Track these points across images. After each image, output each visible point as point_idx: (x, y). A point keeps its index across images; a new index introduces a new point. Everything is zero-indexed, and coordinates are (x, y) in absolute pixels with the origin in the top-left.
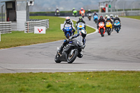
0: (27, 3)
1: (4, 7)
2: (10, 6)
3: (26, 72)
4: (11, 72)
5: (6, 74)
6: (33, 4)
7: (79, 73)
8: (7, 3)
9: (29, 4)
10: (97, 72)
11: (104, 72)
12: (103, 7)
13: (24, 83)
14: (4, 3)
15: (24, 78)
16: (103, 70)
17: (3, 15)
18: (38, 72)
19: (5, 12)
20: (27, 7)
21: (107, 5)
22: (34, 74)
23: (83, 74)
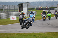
0: (27, 5)
1: (18, 6)
2: (20, 6)
3: (27, 32)
4: (21, 33)
5: (19, 34)
6: (30, 5)
7: (49, 33)
9: (28, 5)
13: (26, 37)
14: (18, 5)
15: (26, 35)
17: (17, 9)
18: (32, 32)
19: (18, 8)
20: (28, 6)
22: (30, 33)
23: (51, 33)
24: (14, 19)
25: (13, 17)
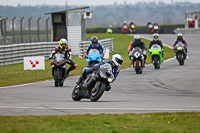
0: (83, 16)
1: (50, 21)
2: (58, 20)
3: (81, 113)
4: (60, 114)
5: (52, 117)
6: (90, 17)
7: (157, 114)
8: (54, 15)
9: (85, 17)
10: (183, 113)
11: (193, 113)
12: (191, 20)
13: (78, 129)
14: (50, 16)
15: (79, 123)
16: (191, 110)
17: (47, 32)
18: (98, 113)
19: (51, 27)
20: (83, 20)
21: (196, 18)
22: (92, 116)
23: (163, 116)
24: (37, 67)
25: (34, 59)
